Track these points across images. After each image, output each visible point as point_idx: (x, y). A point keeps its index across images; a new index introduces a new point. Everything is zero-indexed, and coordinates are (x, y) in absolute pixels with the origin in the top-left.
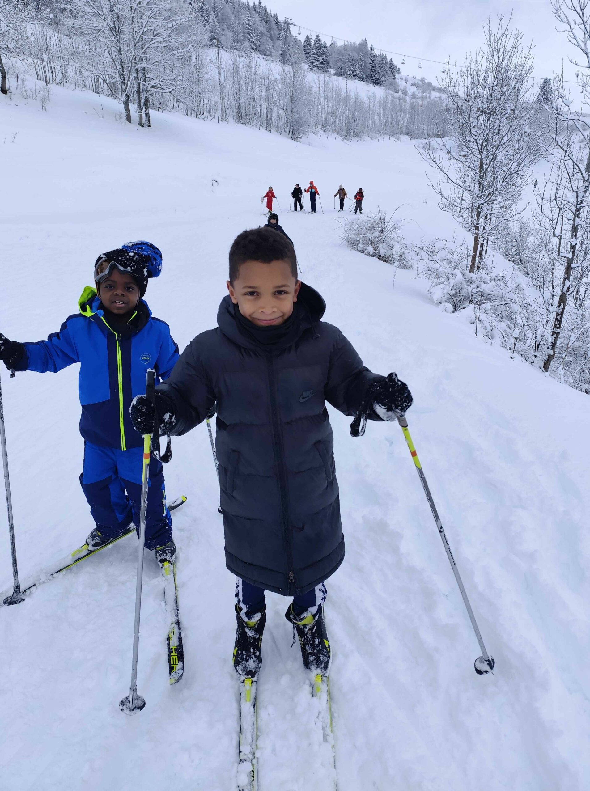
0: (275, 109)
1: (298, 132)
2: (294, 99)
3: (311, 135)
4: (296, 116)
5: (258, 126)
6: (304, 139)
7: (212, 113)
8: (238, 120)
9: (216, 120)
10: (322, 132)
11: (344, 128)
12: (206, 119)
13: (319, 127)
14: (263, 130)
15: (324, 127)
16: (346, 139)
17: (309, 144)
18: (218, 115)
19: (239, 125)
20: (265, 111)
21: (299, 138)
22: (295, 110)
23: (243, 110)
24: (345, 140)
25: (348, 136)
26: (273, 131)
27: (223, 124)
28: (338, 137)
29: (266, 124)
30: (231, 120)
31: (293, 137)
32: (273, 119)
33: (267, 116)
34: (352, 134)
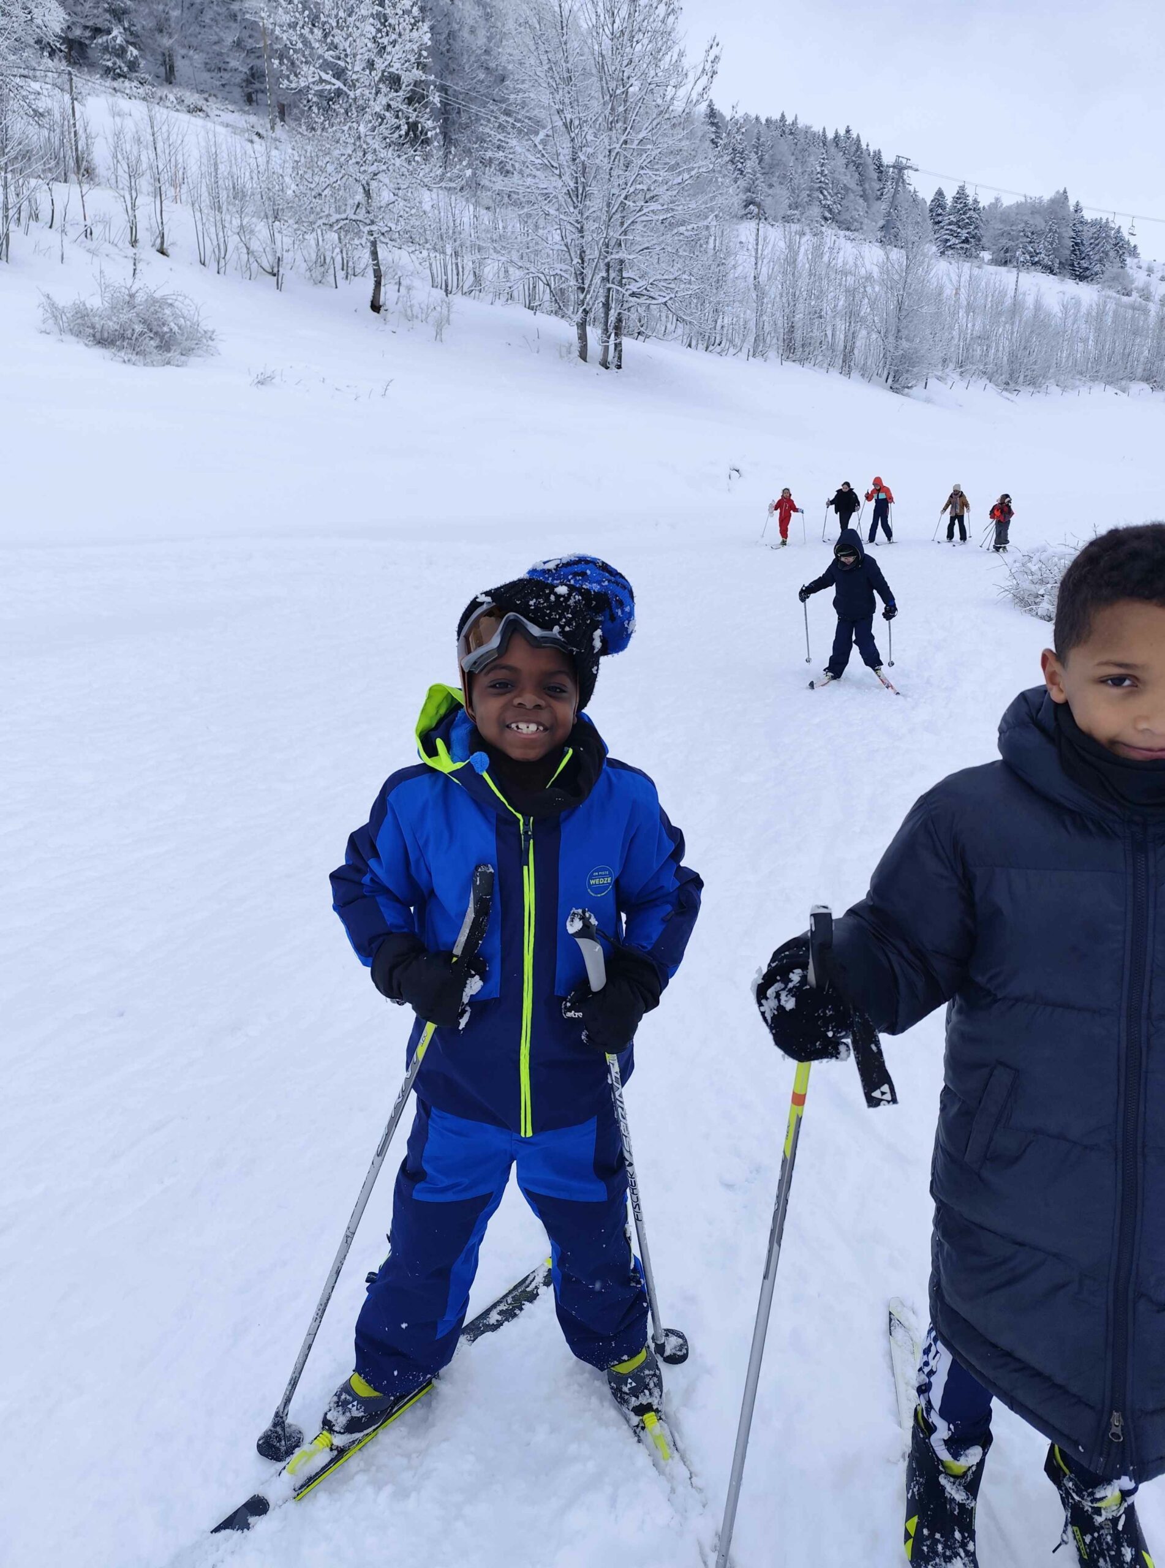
0: (864, 332)
1: (905, 375)
2: (904, 313)
3: (933, 382)
4: (905, 344)
5: (825, 365)
6: (918, 390)
7: (737, 341)
8: (786, 355)
9: (743, 355)
10: (956, 376)
11: (1006, 368)
12: (724, 353)
13: (952, 366)
14: (834, 373)
15: (961, 367)
16: (1006, 390)
17: (928, 400)
18: (749, 345)
19: (788, 364)
20: (842, 337)
21: (908, 388)
22: (904, 333)
23: (798, 335)
24: (1005, 393)
25: (1012, 385)
26: (855, 374)
27: (757, 362)
28: (990, 385)
29: (841, 361)
30: (772, 354)
31: (896, 386)
32: (856, 351)
33: (845, 347)
34: (1021, 379)
